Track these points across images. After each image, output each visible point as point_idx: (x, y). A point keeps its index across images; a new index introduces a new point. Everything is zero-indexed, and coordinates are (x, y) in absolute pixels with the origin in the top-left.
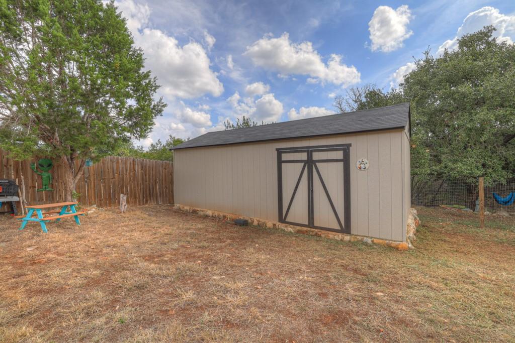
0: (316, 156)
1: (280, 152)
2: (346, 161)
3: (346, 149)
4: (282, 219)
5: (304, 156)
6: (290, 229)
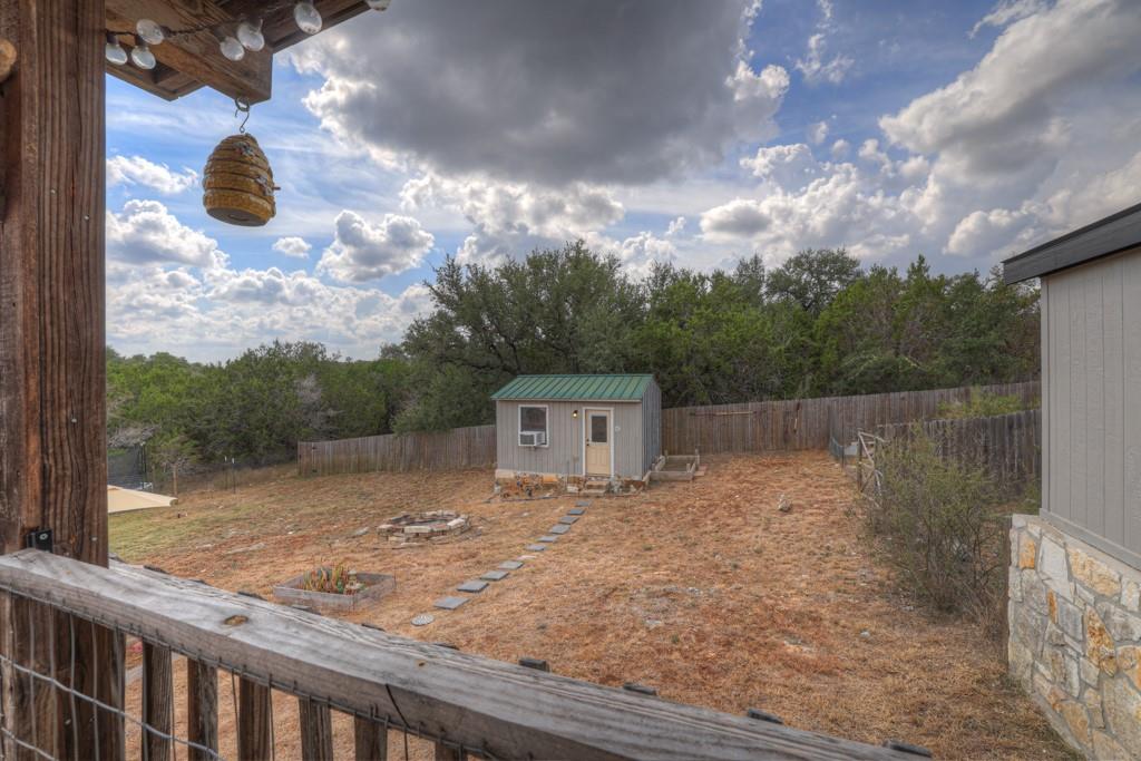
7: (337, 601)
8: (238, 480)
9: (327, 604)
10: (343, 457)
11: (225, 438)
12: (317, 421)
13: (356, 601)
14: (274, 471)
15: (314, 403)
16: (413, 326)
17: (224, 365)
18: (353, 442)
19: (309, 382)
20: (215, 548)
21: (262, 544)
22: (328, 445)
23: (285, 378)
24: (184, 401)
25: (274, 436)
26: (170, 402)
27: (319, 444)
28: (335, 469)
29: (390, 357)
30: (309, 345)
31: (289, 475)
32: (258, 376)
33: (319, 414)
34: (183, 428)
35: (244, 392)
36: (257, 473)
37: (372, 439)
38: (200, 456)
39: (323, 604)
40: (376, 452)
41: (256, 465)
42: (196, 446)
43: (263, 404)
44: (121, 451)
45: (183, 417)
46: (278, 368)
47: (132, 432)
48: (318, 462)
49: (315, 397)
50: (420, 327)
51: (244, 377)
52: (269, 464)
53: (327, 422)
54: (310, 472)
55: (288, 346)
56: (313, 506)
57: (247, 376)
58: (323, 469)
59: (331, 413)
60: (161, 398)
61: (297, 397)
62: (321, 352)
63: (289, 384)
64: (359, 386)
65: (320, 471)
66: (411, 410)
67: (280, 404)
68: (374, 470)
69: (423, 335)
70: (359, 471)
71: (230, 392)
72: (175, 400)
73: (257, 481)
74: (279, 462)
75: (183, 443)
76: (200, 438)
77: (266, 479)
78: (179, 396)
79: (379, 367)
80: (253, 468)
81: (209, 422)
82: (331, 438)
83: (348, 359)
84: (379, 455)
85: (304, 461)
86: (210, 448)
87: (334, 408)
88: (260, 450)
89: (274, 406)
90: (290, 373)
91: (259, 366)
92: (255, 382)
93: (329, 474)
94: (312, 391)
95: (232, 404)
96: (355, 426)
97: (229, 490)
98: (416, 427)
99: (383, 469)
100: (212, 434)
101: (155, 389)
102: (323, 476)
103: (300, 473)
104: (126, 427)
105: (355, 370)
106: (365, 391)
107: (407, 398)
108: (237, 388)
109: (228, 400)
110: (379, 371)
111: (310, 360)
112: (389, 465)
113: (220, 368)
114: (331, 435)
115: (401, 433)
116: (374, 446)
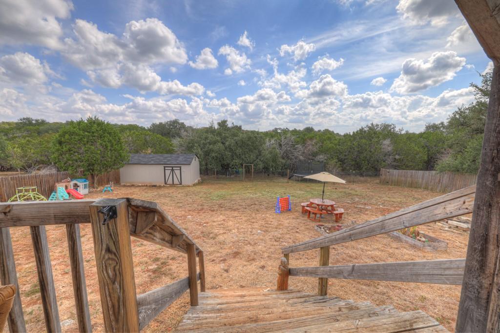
0: (174, 168)
1: (165, 167)
2: (180, 170)
3: (180, 167)
4: (166, 184)
5: (171, 168)
6: (168, 186)
7: (413, 242)
8: (355, 180)
9: (408, 241)
10: (403, 179)
11: (351, 163)
12: (389, 160)
13: (424, 246)
14: (369, 179)
15: (388, 152)
16: (457, 112)
17: (352, 134)
18: (409, 172)
19: (387, 142)
20: (352, 204)
21: (370, 207)
22: (396, 172)
23: (376, 140)
24: (338, 147)
25: (370, 164)
26: (333, 147)
27: (391, 170)
28: (398, 184)
29: (431, 130)
30: (387, 125)
31: (375, 182)
32: (365, 138)
33: (391, 157)
34: (337, 157)
35: (359, 145)
36: (362, 178)
37: (421, 172)
38: (342, 168)
39: (405, 241)
40: (423, 179)
41: (361, 175)
42: (340, 164)
43: (366, 150)
44: (319, 163)
45: (337, 153)
46: (373, 135)
47: (321, 156)
48: (390, 178)
49: (390, 149)
50: (461, 112)
51: (359, 138)
52: (367, 176)
53: (394, 161)
54: (386, 183)
55: (377, 125)
56: (389, 198)
57: (361, 138)
58: (392, 182)
59: (397, 157)
60: (330, 145)
61: (381, 148)
62: (393, 128)
63: (378, 142)
64: (413, 145)
65: (390, 183)
66: (447, 160)
67: (373, 151)
68: (420, 188)
69: (465, 118)
70: (411, 187)
71: (354, 144)
72: (335, 146)
73: (362, 182)
74: (370, 176)
75: (336, 163)
76: (342, 161)
77: (366, 181)
78: (336, 145)
79: (424, 136)
80: (361, 177)
81: (345, 155)
82: (395, 169)
83: (407, 131)
84: (424, 181)
85: (383, 177)
86: (345, 165)
87: (399, 155)
88: (364, 169)
89: (371, 152)
90: (379, 137)
91: (366, 134)
92: (364, 141)
93: (395, 185)
94: (388, 146)
95: (354, 149)
96: (409, 165)
97: (352, 183)
98: (453, 169)
99: (426, 188)
100: (346, 161)
101: (328, 142)
102: (391, 185)
103: (380, 182)
104: (320, 155)
105: (410, 137)
106: (416, 148)
107: (442, 153)
108: (357, 143)
109: (353, 148)
110: (424, 138)
111: (387, 132)
112: (430, 187)
113: (350, 135)
114: (395, 167)
115: (441, 171)
116: (421, 175)
